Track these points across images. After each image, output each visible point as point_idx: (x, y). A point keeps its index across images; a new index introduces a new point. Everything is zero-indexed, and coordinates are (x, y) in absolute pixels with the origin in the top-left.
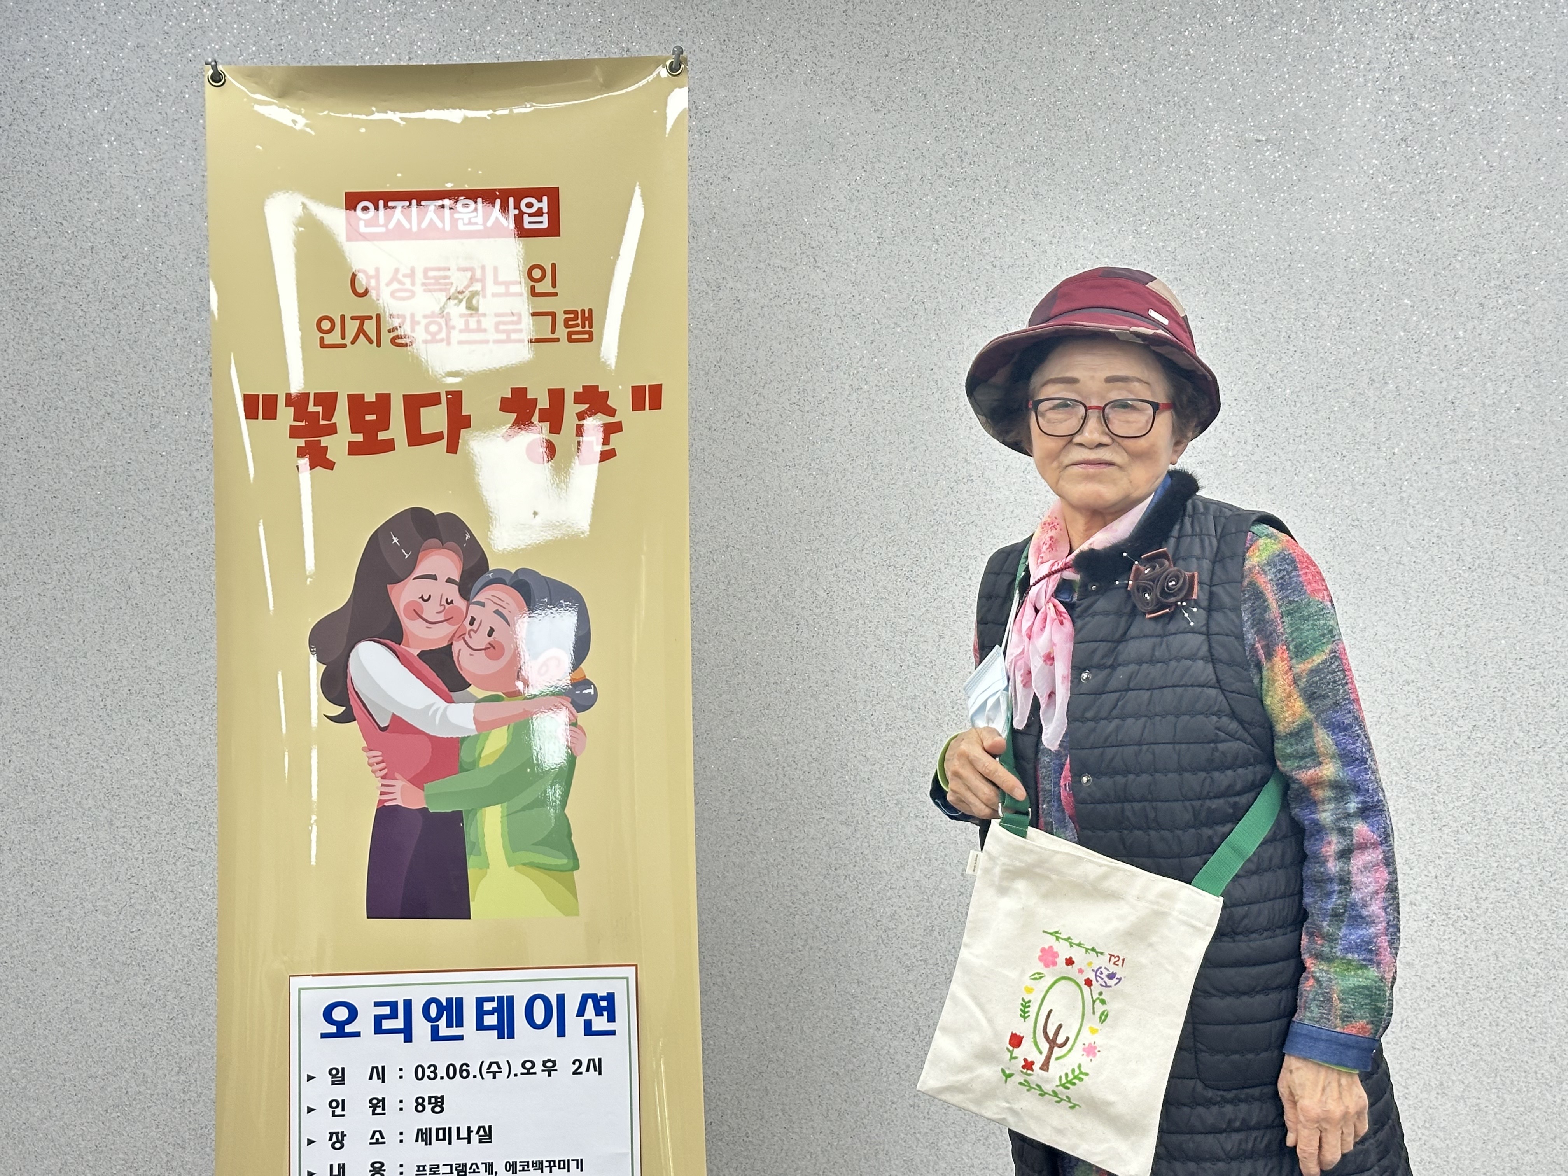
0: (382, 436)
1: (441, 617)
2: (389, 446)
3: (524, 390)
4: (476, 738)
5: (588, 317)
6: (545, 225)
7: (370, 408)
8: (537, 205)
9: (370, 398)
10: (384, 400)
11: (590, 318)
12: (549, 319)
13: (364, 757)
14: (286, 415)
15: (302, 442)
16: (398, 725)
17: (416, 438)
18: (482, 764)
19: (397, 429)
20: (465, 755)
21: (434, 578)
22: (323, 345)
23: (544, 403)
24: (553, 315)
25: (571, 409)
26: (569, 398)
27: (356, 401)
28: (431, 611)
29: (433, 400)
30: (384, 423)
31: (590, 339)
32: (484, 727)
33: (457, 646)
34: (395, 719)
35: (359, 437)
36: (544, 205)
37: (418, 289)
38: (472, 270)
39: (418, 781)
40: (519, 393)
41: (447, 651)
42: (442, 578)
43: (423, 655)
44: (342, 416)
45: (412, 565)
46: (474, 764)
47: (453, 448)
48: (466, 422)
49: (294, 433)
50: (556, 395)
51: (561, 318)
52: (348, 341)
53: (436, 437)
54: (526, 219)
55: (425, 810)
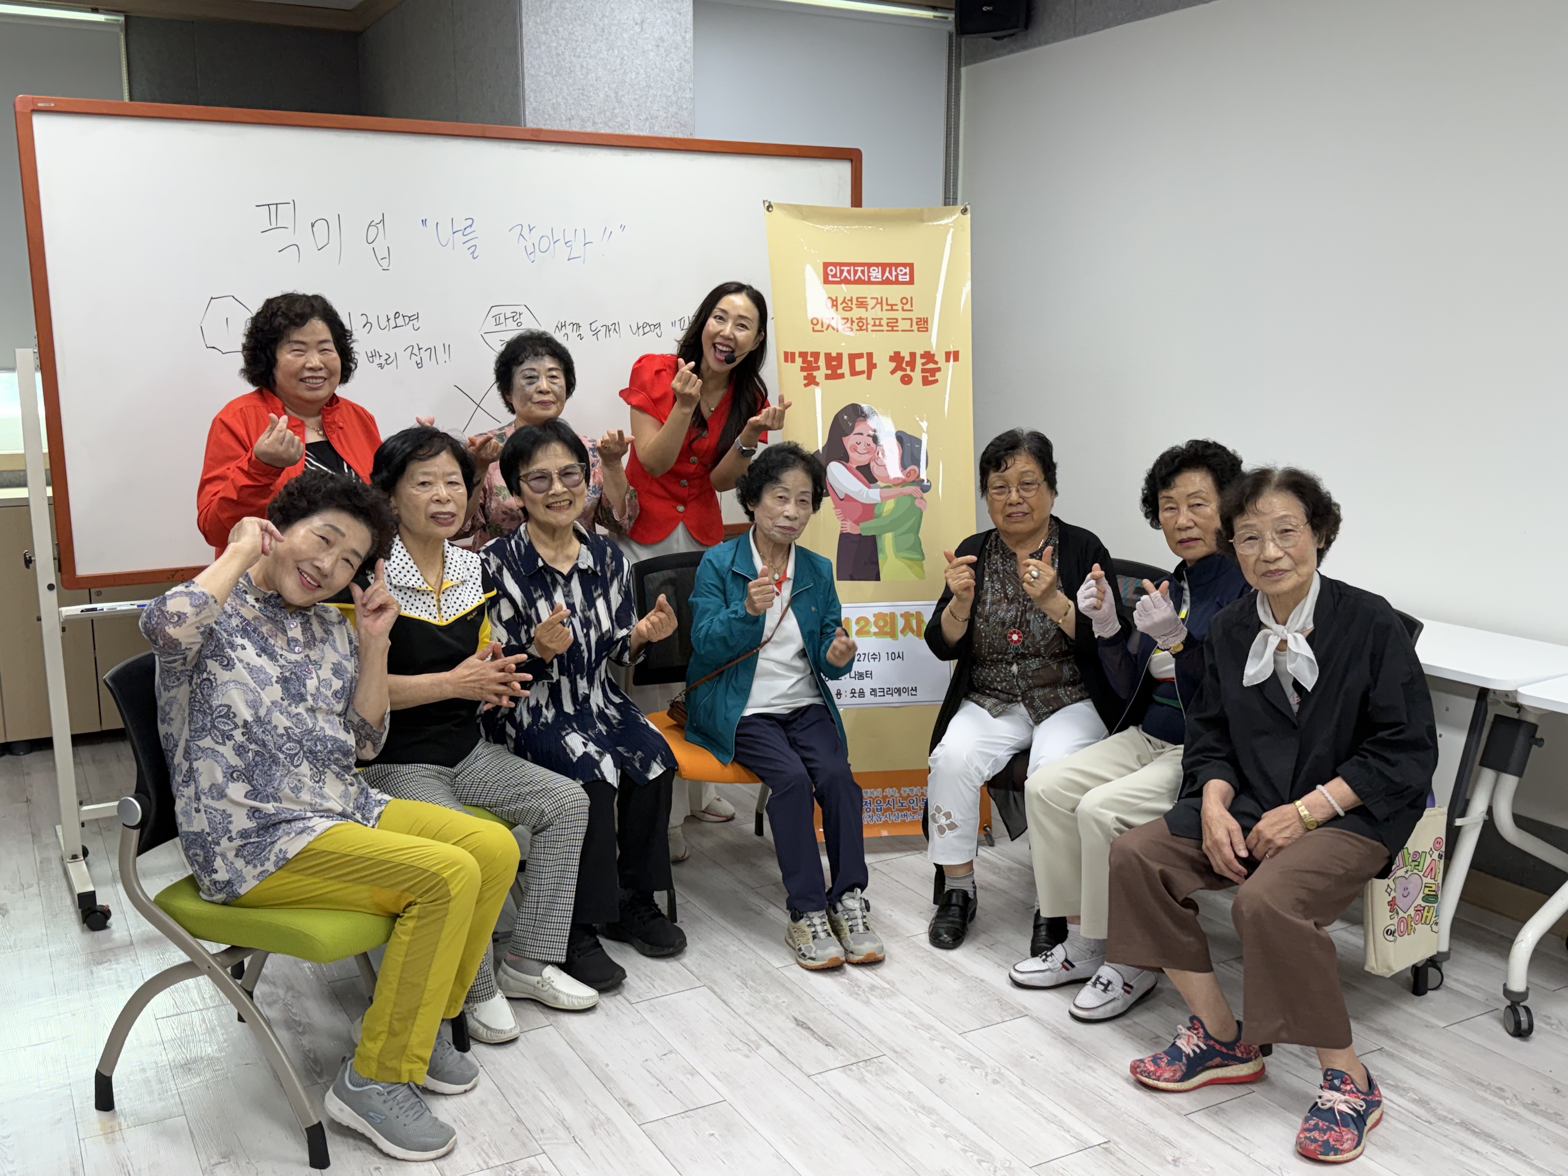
0: (839, 371)
1: (865, 451)
2: (842, 376)
3: (899, 353)
4: (881, 504)
5: (926, 321)
6: (908, 279)
7: (834, 359)
8: (904, 270)
9: (834, 354)
10: (840, 355)
11: (927, 322)
12: (909, 321)
13: (834, 511)
14: (799, 361)
15: (805, 374)
16: (848, 498)
17: (854, 373)
18: (884, 515)
19: (845, 369)
20: (876, 511)
21: (862, 434)
22: (814, 331)
23: (907, 358)
24: (911, 319)
25: (919, 361)
26: (918, 357)
27: (828, 355)
28: (861, 449)
29: (860, 356)
30: (840, 366)
31: (927, 331)
32: (884, 499)
33: (872, 464)
34: (847, 495)
35: (829, 372)
36: (908, 270)
37: (854, 306)
38: (877, 299)
39: (857, 522)
40: (897, 354)
41: (868, 466)
42: (865, 434)
43: (858, 468)
44: (822, 363)
45: (853, 428)
46: (880, 515)
47: (869, 377)
48: (874, 366)
49: (802, 369)
50: (913, 355)
51: (914, 321)
52: (824, 329)
53: (862, 372)
54: (900, 277)
55: (860, 535)
